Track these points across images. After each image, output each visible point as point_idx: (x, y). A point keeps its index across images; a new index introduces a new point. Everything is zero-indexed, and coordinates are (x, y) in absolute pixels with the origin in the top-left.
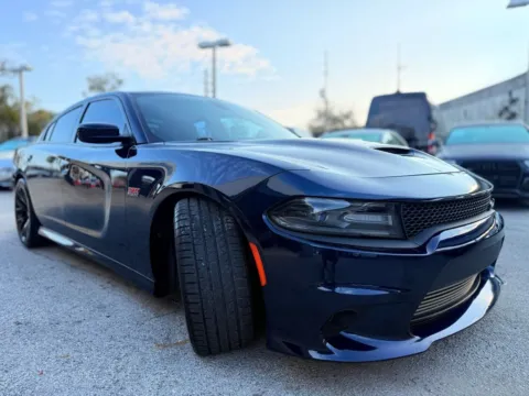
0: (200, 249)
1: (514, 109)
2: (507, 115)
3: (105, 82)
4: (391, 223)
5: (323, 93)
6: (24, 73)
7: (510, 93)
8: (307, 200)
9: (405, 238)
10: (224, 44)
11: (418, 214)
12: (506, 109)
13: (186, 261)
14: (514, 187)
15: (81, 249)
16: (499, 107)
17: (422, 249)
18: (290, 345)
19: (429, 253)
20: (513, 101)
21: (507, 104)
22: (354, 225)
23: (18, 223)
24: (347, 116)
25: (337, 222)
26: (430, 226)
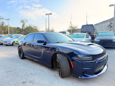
0: (63, 62)
1: (111, 25)
2: (110, 27)
3: (24, 21)
4: (91, 58)
5: (71, 22)
6: (9, 20)
7: (111, 22)
8: (78, 55)
9: (93, 60)
10: (51, 14)
11: (95, 57)
12: (110, 25)
13: (61, 64)
14: (111, 45)
15: (35, 60)
16: (108, 25)
17: (95, 62)
18: (76, 76)
19: (96, 63)
20: (111, 24)
21: (110, 24)
22: (86, 59)
23: (19, 54)
24: (76, 27)
25: (83, 58)
26: (97, 58)
